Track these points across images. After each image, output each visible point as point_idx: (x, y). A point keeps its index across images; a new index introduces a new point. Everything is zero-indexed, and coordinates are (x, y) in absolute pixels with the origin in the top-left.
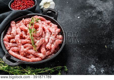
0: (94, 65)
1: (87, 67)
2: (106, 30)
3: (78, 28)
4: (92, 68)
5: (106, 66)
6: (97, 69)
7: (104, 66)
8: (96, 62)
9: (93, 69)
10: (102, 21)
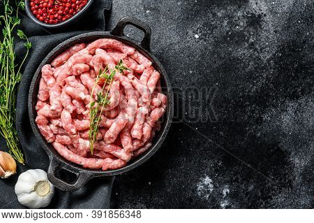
0: (211, 177)
1: (196, 181)
2: (257, 82)
3: (191, 72)
4: (206, 183)
5: (237, 180)
6: (215, 187)
7: (231, 179)
8: (216, 171)
9: (207, 186)
10: (256, 50)
